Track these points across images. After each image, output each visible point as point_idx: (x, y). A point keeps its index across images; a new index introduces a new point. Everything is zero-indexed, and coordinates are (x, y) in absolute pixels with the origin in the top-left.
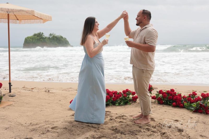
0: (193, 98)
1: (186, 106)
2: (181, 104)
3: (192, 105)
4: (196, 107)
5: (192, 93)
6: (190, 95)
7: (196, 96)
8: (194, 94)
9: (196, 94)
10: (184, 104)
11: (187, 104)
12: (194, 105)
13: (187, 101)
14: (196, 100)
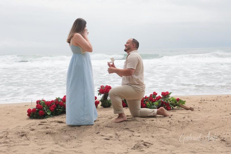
0: (154, 98)
1: (148, 105)
2: (144, 104)
3: (154, 103)
4: (158, 104)
5: (152, 94)
6: (151, 95)
7: (157, 96)
8: (155, 94)
9: (156, 94)
10: (146, 103)
11: (150, 103)
12: (156, 103)
13: (149, 101)
14: (158, 99)
